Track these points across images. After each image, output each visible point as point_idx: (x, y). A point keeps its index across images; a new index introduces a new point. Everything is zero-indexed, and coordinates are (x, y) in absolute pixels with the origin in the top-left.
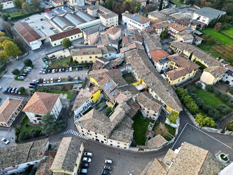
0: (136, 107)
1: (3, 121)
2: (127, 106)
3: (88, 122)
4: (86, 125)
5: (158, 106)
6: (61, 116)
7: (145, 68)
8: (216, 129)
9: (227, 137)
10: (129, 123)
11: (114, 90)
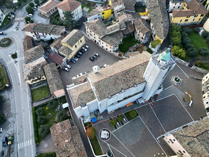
0: (132, 28)
1: (45, 11)
2: (124, 24)
3: (91, 25)
4: (90, 26)
5: (147, 30)
6: (80, 21)
7: (157, 2)
8: (185, 62)
9: (192, 71)
10: (119, 36)
11: (121, 12)
